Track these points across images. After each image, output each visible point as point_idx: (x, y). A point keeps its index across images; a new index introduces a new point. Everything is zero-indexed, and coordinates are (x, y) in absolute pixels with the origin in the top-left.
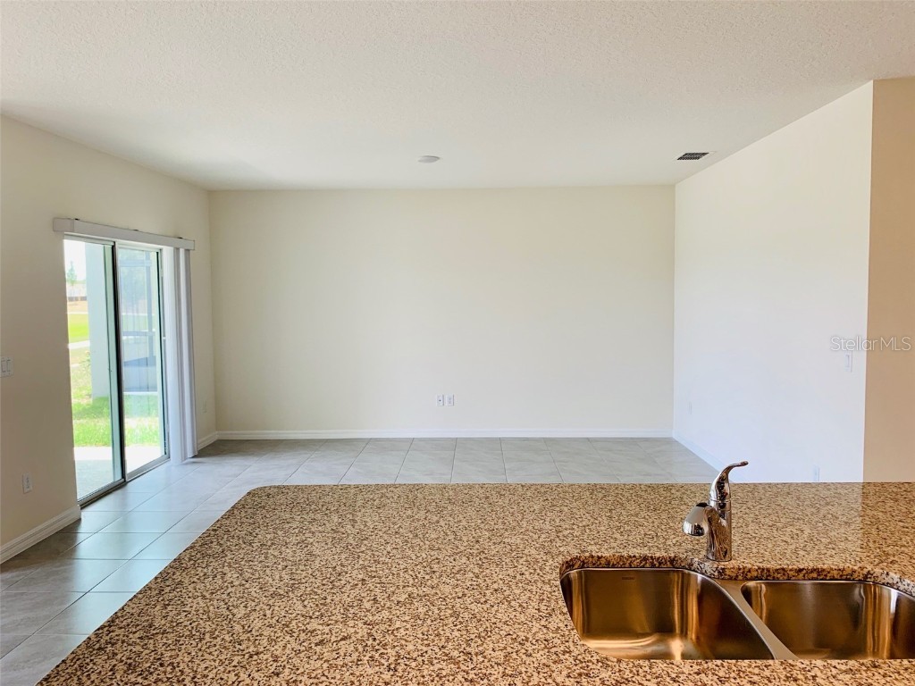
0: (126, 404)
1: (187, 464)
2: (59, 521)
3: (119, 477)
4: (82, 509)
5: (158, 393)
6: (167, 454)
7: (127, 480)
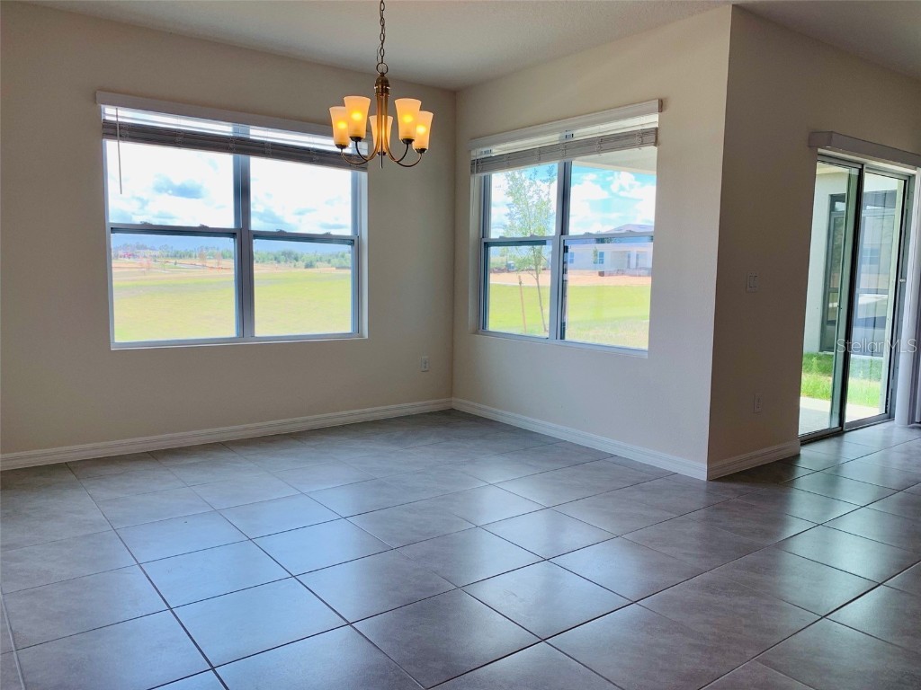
0: (852, 366)
1: (913, 428)
2: (779, 450)
3: (835, 424)
4: (801, 445)
5: (885, 359)
6: (889, 415)
7: (845, 429)
